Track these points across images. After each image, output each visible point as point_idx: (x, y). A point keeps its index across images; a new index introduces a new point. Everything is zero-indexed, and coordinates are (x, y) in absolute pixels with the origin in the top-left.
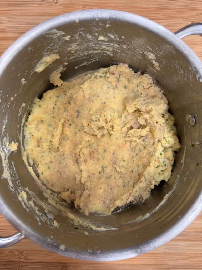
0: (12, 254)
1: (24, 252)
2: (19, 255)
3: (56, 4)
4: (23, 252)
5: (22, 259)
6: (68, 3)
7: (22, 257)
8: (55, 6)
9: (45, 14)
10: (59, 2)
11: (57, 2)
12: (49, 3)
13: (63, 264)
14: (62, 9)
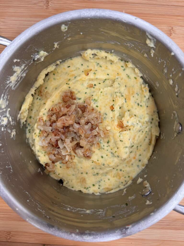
3: (47, 7)
4: (10, 233)
6: (58, 6)
7: (9, 238)
8: (46, 9)
9: (37, 16)
10: (50, 6)
11: (48, 5)
12: (41, 6)
14: (52, 12)
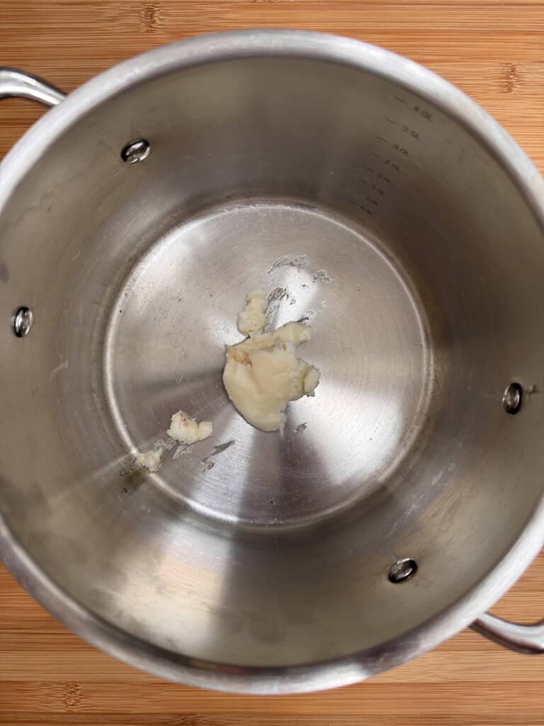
0: (48, 692)
1: (78, 688)
2: (65, 695)
3: (150, 26)
4: (77, 686)
5: (73, 705)
7: (73, 702)
8: (148, 32)
10: (159, 22)
11: (153, 22)
12: (130, 25)
13: (182, 717)
